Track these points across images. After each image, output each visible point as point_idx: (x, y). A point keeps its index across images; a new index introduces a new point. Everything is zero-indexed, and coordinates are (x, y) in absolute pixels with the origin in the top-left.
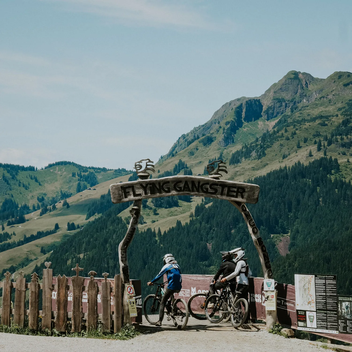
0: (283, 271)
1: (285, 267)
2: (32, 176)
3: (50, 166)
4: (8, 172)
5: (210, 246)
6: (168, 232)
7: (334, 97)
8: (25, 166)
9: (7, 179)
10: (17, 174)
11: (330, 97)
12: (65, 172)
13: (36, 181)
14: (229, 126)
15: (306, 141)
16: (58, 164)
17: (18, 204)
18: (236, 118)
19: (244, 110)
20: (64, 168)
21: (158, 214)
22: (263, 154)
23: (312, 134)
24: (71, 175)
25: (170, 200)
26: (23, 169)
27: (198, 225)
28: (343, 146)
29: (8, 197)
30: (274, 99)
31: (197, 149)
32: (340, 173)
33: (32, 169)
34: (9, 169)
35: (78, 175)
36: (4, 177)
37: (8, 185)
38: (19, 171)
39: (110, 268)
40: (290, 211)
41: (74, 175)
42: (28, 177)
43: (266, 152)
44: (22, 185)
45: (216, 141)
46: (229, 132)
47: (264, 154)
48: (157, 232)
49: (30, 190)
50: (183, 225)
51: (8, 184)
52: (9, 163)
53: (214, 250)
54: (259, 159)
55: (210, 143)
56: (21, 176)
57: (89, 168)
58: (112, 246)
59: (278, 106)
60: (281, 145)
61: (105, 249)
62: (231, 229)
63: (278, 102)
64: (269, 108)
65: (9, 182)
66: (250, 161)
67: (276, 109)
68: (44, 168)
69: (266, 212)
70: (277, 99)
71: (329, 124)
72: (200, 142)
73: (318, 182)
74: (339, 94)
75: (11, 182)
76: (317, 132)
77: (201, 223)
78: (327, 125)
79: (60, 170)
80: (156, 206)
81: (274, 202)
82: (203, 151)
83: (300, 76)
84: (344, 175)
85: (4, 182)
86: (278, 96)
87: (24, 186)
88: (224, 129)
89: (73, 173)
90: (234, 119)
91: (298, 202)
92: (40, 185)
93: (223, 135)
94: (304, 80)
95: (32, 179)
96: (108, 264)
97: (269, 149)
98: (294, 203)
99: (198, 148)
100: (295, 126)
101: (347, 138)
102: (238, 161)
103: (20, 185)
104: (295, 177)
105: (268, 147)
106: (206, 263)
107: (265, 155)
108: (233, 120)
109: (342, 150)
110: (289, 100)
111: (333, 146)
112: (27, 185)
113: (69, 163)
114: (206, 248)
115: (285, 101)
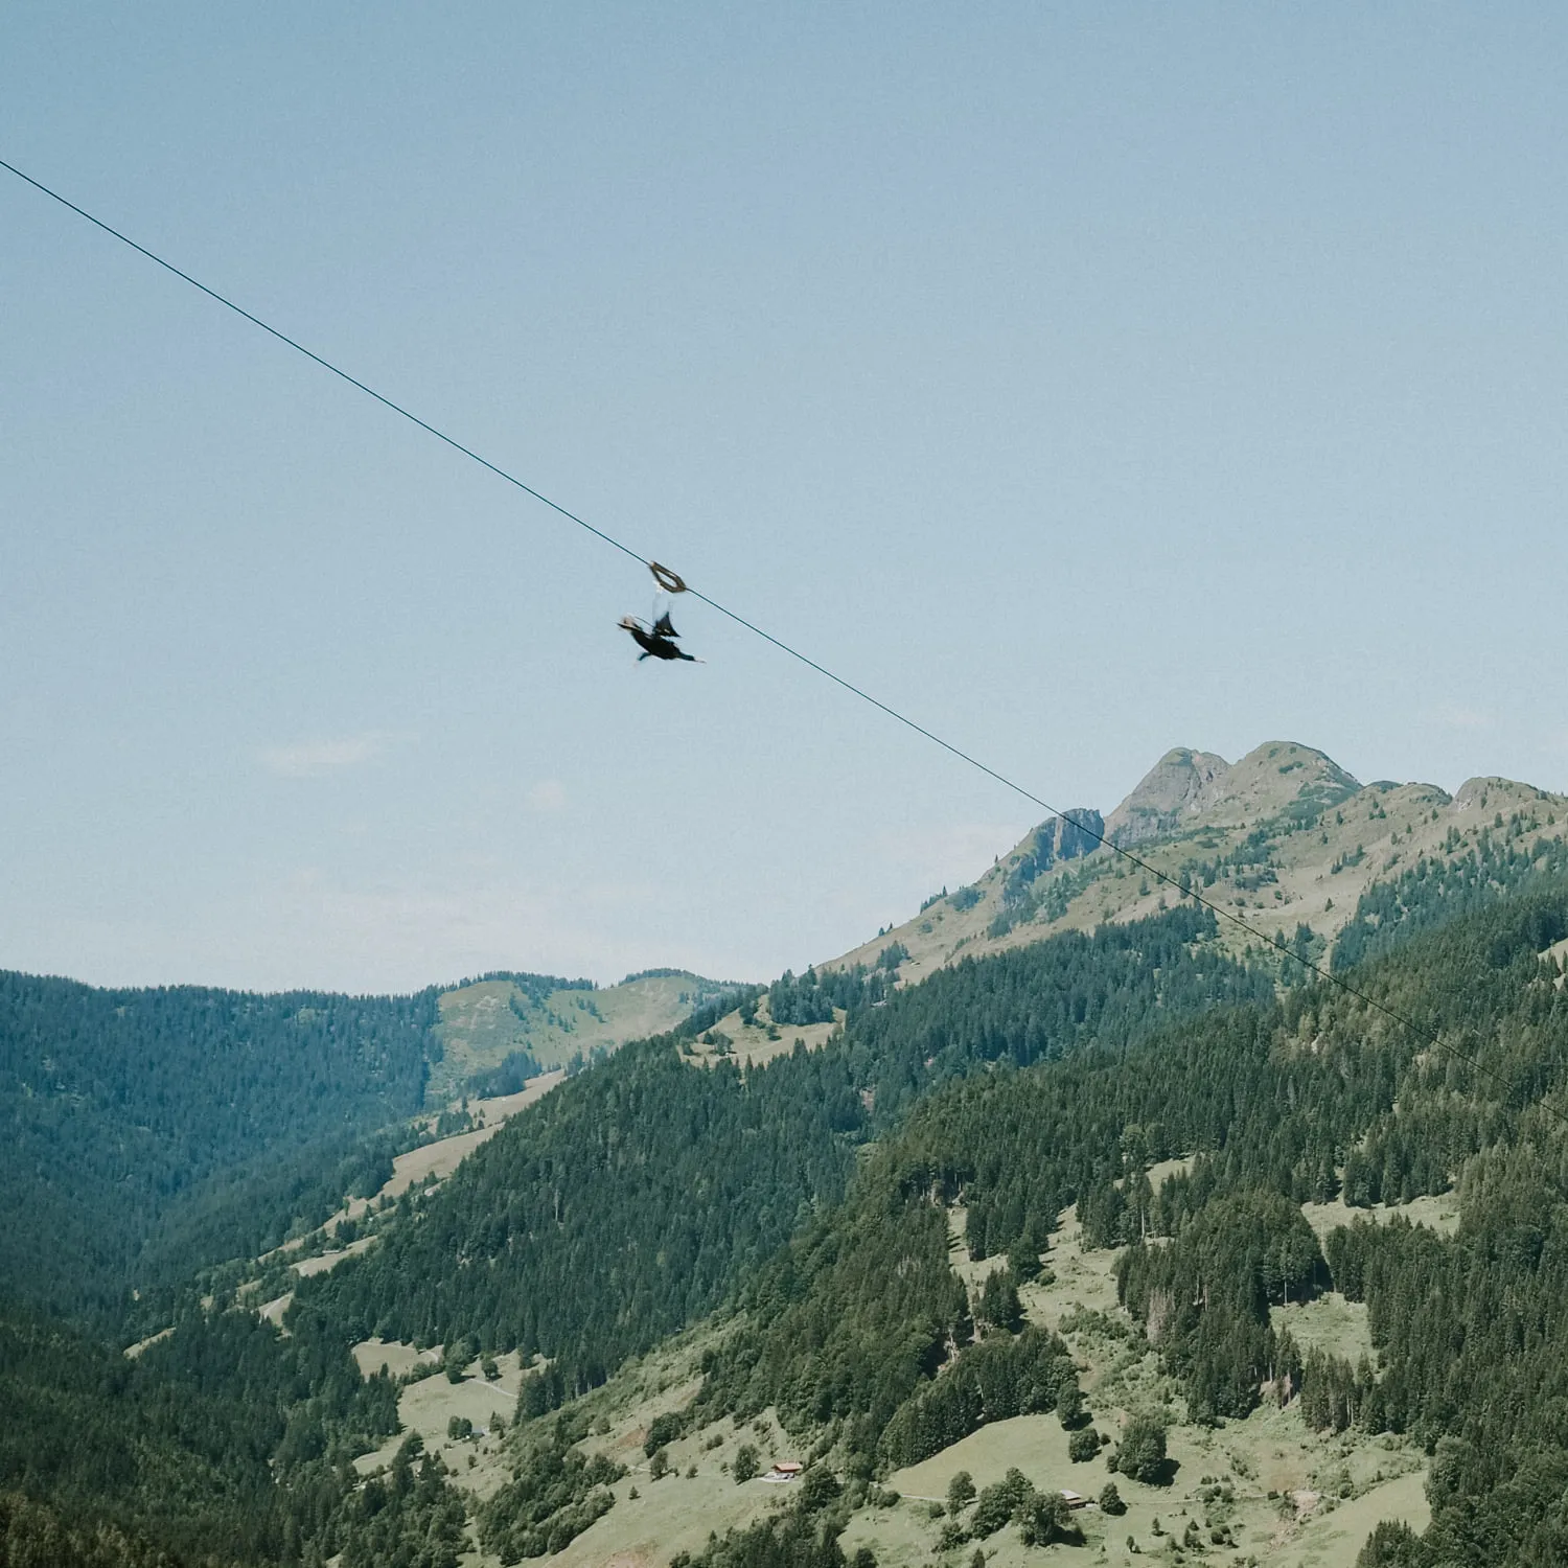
0: (954, 1112)
1: (959, 1101)
2: (582, 1001)
3: (631, 979)
4: (525, 990)
5: (868, 1098)
6: (770, 1065)
7: (1257, 797)
8: (569, 979)
9: (521, 1007)
10: (546, 997)
11: (1249, 797)
12: (666, 994)
13: (594, 1012)
14: (1017, 866)
15: (1162, 878)
16: (650, 974)
17: (540, 1065)
18: (1038, 850)
19: (1058, 835)
20: (663, 982)
21: (779, 1038)
22: (1062, 910)
23: (1179, 865)
24: (677, 999)
25: (813, 1007)
26: (564, 985)
27: (844, 1049)
28: (1241, 885)
29: (517, 1048)
30: (1133, 810)
31: (940, 919)
32: (1218, 940)
33: (585, 985)
34: (528, 984)
35: (694, 999)
36: (512, 1002)
37: (520, 1022)
38: (554, 989)
39: (609, 1146)
40: (1080, 1018)
41: (684, 999)
42: (574, 1002)
43: (1068, 905)
44: (556, 1022)
45: (984, 902)
46: (1017, 878)
47: (1064, 910)
48: (743, 1065)
49: (575, 1032)
50: (808, 1049)
51: (522, 1018)
52: (528, 972)
53: (876, 1106)
54: (1051, 921)
55: (972, 906)
56: (557, 1001)
57: (725, 984)
58: (618, 1097)
59: (1140, 825)
60: (1105, 889)
61: (602, 1105)
62: (923, 1059)
63: (1142, 816)
64: (1119, 831)
65: (525, 1013)
66: (1031, 928)
67: (1135, 832)
68: (616, 984)
69: (1016, 1019)
70: (1137, 810)
71: (1222, 845)
72: (947, 903)
73: (1158, 956)
74: (1268, 792)
75: (530, 1014)
76: (1191, 860)
77: (851, 1045)
78: (1216, 845)
79: (652, 988)
80: (777, 1020)
81: (1041, 998)
82: (953, 923)
83: (1196, 760)
84: (1227, 944)
85: (512, 1013)
86: (1141, 802)
87: (561, 1024)
88: (1006, 873)
89: (682, 995)
90: (1034, 851)
91: (1102, 998)
92: (601, 1021)
93: (1002, 887)
94: (1204, 769)
95: (582, 1007)
96: (605, 1137)
97: (1076, 900)
98: (1092, 1001)
99: (943, 916)
100: (1141, 849)
101: (1252, 869)
102: (1007, 930)
103: (551, 1022)
104: (1103, 945)
105: (1075, 894)
106: (854, 1135)
107: (1066, 910)
108: (1029, 853)
109: (1237, 893)
110: (1166, 813)
111: (1216, 885)
112: (570, 1021)
113: (677, 973)
114: (855, 1099)
115: (1156, 815)
